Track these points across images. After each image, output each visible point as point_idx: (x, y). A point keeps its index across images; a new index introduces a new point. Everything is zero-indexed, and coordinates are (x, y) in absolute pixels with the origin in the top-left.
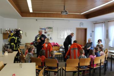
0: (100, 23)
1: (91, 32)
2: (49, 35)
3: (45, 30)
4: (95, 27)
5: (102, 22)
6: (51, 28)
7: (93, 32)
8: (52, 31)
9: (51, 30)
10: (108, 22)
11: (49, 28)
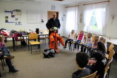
0: (73, 6)
1: (63, 16)
2: (17, 19)
3: (12, 14)
4: (66, 12)
5: (76, 6)
6: (19, 11)
7: (64, 15)
8: (21, 15)
9: (20, 13)
10: (84, 5)
11: (16, 11)
